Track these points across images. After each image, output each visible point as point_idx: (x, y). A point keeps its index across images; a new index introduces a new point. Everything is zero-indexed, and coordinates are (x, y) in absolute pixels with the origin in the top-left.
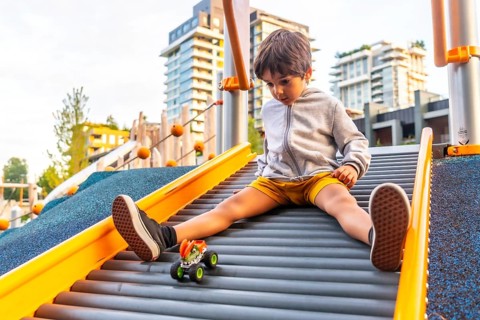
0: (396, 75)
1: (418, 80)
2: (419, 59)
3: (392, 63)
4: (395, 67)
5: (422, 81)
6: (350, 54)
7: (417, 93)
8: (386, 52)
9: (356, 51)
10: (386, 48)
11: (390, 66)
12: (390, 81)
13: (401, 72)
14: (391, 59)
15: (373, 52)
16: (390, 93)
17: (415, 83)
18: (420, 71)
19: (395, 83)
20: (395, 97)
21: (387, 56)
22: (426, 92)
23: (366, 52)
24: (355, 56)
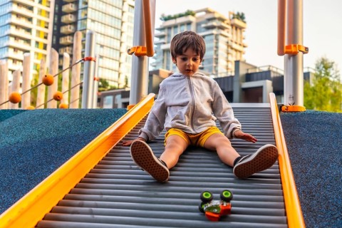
0: (217, 43)
1: (236, 50)
2: (239, 31)
3: (214, 32)
4: (217, 35)
5: (240, 52)
6: (175, 18)
7: (237, 63)
8: (209, 20)
9: (181, 16)
10: (209, 16)
11: (212, 34)
12: (211, 49)
13: (222, 41)
14: (213, 27)
15: (197, 18)
16: (210, 61)
17: (233, 52)
18: (239, 42)
19: (216, 51)
20: (214, 65)
21: (210, 24)
22: (244, 62)
23: (191, 18)
24: (179, 20)
